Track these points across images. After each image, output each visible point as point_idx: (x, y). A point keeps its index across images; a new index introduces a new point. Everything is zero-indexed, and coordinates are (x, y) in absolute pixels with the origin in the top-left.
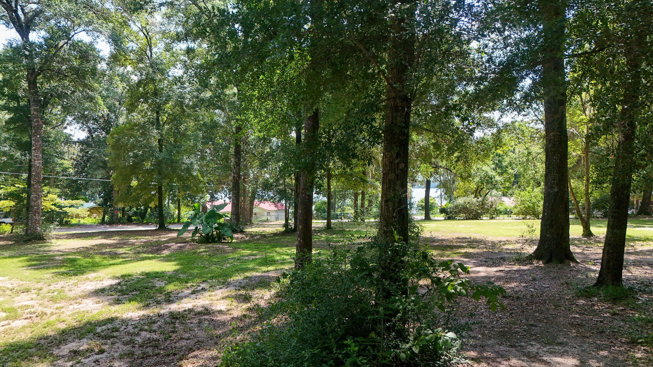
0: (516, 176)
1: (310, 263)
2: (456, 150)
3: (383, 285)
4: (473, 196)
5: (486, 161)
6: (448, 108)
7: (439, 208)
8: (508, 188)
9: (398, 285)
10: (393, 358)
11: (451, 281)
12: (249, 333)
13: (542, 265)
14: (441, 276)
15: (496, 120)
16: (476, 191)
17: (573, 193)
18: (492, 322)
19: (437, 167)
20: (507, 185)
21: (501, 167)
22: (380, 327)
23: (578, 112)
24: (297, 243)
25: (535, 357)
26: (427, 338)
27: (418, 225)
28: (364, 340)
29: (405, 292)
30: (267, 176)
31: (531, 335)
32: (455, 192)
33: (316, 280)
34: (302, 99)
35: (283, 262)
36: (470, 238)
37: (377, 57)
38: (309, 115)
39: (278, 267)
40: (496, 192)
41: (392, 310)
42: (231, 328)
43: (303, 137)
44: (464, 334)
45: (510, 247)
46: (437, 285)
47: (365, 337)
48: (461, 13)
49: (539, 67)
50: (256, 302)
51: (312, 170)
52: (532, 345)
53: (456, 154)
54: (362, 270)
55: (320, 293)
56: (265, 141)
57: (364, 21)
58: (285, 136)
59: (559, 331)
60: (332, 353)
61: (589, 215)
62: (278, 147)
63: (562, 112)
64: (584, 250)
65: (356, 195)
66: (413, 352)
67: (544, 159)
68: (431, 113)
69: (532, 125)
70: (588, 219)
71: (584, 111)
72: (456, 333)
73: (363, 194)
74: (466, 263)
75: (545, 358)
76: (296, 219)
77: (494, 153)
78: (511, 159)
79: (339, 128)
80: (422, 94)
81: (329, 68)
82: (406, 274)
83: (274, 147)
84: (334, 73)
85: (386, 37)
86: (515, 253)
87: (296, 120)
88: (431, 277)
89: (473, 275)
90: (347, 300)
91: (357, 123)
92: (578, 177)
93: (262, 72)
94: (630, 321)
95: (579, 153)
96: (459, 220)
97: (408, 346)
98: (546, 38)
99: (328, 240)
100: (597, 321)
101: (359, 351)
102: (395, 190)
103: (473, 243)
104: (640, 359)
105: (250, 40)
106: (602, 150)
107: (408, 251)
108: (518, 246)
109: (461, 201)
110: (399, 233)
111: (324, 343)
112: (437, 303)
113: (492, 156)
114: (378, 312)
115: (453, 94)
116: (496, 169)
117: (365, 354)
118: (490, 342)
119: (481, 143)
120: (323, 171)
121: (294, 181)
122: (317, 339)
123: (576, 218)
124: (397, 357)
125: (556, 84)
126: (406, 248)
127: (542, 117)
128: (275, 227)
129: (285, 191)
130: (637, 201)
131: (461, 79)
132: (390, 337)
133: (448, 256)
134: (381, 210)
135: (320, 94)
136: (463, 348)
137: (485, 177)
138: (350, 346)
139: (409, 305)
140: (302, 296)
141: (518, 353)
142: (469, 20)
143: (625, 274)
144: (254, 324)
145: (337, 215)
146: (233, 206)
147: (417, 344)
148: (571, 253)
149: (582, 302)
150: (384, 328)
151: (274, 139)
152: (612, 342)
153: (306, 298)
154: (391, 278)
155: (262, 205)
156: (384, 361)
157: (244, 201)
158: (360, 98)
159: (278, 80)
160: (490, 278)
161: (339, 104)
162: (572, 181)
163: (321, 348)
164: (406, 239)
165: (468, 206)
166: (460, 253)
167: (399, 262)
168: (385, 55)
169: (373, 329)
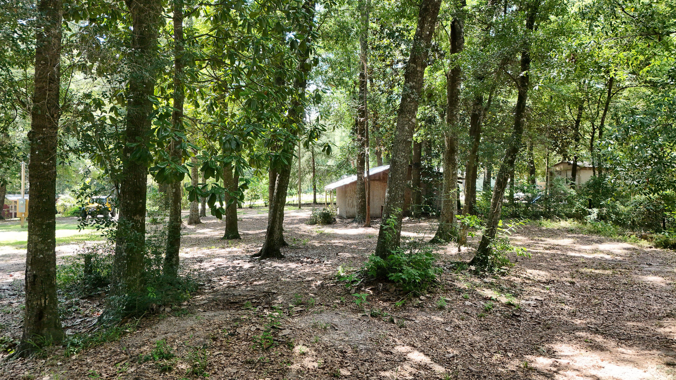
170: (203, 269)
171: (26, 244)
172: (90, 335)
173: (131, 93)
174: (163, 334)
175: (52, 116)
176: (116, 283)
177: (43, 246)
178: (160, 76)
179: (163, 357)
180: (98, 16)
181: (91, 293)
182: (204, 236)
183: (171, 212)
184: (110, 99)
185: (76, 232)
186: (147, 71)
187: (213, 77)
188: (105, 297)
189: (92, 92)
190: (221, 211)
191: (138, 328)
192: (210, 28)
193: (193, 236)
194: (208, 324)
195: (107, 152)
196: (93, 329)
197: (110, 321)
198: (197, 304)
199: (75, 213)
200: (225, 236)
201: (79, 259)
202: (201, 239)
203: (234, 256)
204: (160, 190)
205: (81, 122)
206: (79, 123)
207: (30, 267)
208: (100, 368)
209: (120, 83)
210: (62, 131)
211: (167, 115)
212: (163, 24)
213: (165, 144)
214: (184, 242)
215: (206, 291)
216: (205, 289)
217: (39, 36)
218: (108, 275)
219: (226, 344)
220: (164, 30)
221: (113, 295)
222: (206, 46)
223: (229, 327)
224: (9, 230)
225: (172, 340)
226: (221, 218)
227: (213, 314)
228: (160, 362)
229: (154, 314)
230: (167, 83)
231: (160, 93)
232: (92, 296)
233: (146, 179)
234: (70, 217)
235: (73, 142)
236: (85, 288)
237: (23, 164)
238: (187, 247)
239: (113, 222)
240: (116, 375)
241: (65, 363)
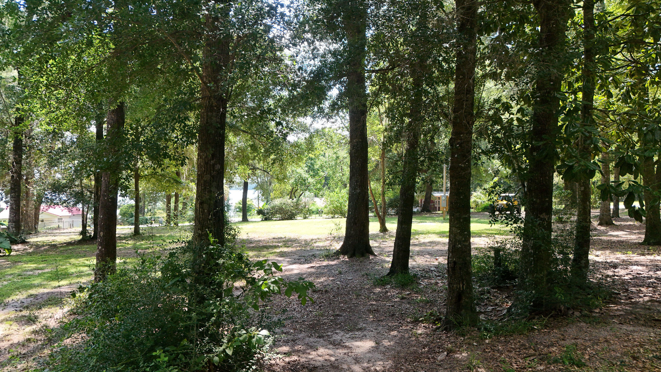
0: (326, 178)
1: (114, 273)
2: (272, 153)
3: (197, 290)
4: (288, 197)
5: (300, 163)
6: (263, 112)
7: (256, 209)
8: (320, 189)
9: (213, 289)
10: (206, 364)
11: (265, 280)
12: (34, 359)
13: (347, 260)
14: (256, 276)
15: (308, 125)
16: (291, 192)
17: (372, 194)
18: (303, 316)
19: (254, 169)
20: (318, 187)
21: (313, 170)
22: (194, 333)
23: (377, 122)
24: (98, 252)
25: (339, 344)
26: (241, 338)
27: (235, 227)
28: (175, 348)
29: (219, 295)
30: (58, 176)
31: (337, 324)
32: (271, 194)
33: (121, 291)
34: (104, 91)
35: (80, 275)
36: (285, 238)
37: (191, 53)
38: (112, 108)
39: (73, 281)
40: (309, 193)
41: (206, 314)
42: (9, 356)
43: (105, 133)
44: (277, 330)
45: (321, 244)
46: (252, 284)
47: (176, 346)
48: (274, 20)
49: (345, 78)
50: (44, 322)
51: (116, 170)
52: (337, 333)
53: (272, 157)
54: (174, 276)
55: (125, 304)
56: (56, 135)
57: (176, 14)
58: (82, 131)
59: (360, 318)
60: (138, 367)
61: (385, 213)
62: (73, 143)
63: (364, 121)
64: (380, 244)
65: (169, 198)
66: (227, 354)
67: (349, 163)
68: (247, 115)
69: (340, 131)
70: (384, 216)
71: (381, 121)
72: (269, 331)
73: (177, 196)
74: (280, 262)
75: (347, 344)
76: (96, 225)
77: (307, 156)
78: (322, 163)
79: (148, 126)
80: (237, 95)
81: (136, 59)
82: (221, 277)
83: (67, 143)
84: (142, 65)
85: (199, 33)
86: (324, 250)
87: (96, 113)
88: (246, 278)
89: (287, 273)
90: (157, 309)
91: (169, 121)
92: (377, 180)
93: (52, 56)
94: (414, 303)
95: (377, 158)
96: (275, 220)
97: (221, 349)
98: (350, 52)
99: (135, 248)
100: (389, 306)
101: (169, 360)
102: (211, 191)
103: (287, 242)
104: (421, 334)
105: (35, 18)
106: (395, 156)
107: (223, 253)
108: (327, 243)
109: (277, 202)
110: (214, 236)
111: (130, 358)
112: (251, 303)
113: (305, 159)
114: (190, 318)
115: (268, 97)
116: (309, 172)
117: (175, 364)
118: (300, 336)
119: (296, 147)
120: (129, 171)
121: (93, 183)
122: (120, 355)
123: (375, 216)
124: (210, 361)
125: (359, 95)
126: (221, 250)
127: (347, 125)
128: (68, 236)
129: (82, 193)
130: (421, 200)
131: (275, 84)
132: (204, 342)
133: (264, 256)
134: (196, 213)
135: (126, 86)
136: (275, 344)
137: (299, 179)
138: (159, 357)
139: (224, 307)
140: (103, 310)
141: (325, 343)
142: (281, 28)
143: (411, 263)
144: (43, 347)
145: (147, 220)
146: (11, 212)
147: (231, 346)
148: (370, 247)
149: (378, 290)
150: (197, 334)
151: (67, 134)
152: (400, 323)
153: (109, 312)
154: (205, 283)
155: (51, 210)
156: (196, 368)
157: (27, 206)
158: (172, 95)
159: (72, 67)
160: (302, 274)
161: (148, 98)
162: (372, 183)
163: (126, 364)
164: (222, 241)
165: (284, 207)
166: (275, 253)
167: (214, 266)
168: (200, 53)
169: (185, 337)
170: (617, 276)
171: (448, 234)
172: (500, 324)
173: (538, 92)
174: (572, 339)
175: (468, 123)
176: (523, 278)
177: (461, 237)
178: (567, 71)
179: (573, 364)
180: (507, 25)
181: (500, 284)
182: (617, 239)
183: (579, 212)
184: (517, 102)
185: (488, 226)
186: (554, 67)
187: (630, 61)
188: (513, 290)
189: (501, 96)
190: (641, 212)
191: (546, 326)
192: (626, 8)
193: (604, 238)
194: (626, 339)
195: (514, 152)
196: (502, 319)
197: (519, 315)
198: (611, 314)
199: (486, 209)
200: (645, 241)
201: (489, 252)
202: (614, 242)
203: (657, 266)
204: (566, 188)
205: (491, 126)
206: (490, 127)
207: (451, 254)
208: (510, 358)
209: (527, 84)
210: (476, 136)
211: (576, 109)
212: (573, 15)
213: (572, 141)
214: (594, 244)
215: (622, 301)
216: (621, 299)
217: (459, 55)
218: (515, 269)
219: (650, 367)
220: (573, 22)
221: (520, 290)
222: (622, 28)
223: (653, 348)
224: (434, 221)
225: (583, 347)
226: (641, 221)
227: (631, 328)
228: (570, 368)
229: (563, 316)
230: (575, 76)
231: (567, 87)
232: (501, 287)
233: (552, 178)
234: (481, 212)
235: (485, 144)
236: (495, 279)
237: (445, 166)
238: (597, 250)
239: (521, 219)
240: (526, 368)
241: (480, 345)
